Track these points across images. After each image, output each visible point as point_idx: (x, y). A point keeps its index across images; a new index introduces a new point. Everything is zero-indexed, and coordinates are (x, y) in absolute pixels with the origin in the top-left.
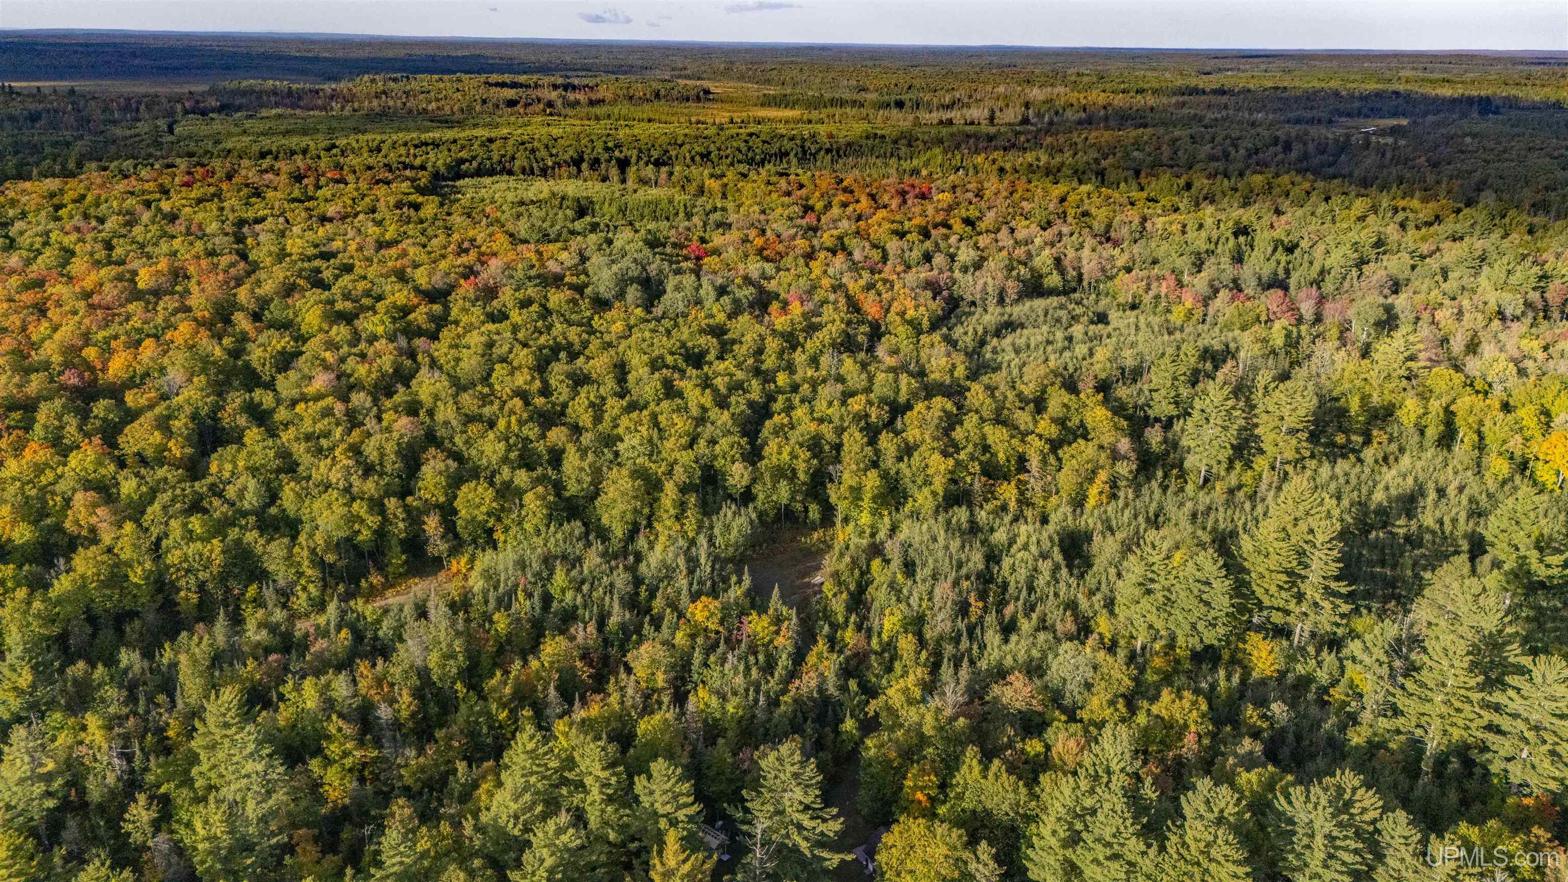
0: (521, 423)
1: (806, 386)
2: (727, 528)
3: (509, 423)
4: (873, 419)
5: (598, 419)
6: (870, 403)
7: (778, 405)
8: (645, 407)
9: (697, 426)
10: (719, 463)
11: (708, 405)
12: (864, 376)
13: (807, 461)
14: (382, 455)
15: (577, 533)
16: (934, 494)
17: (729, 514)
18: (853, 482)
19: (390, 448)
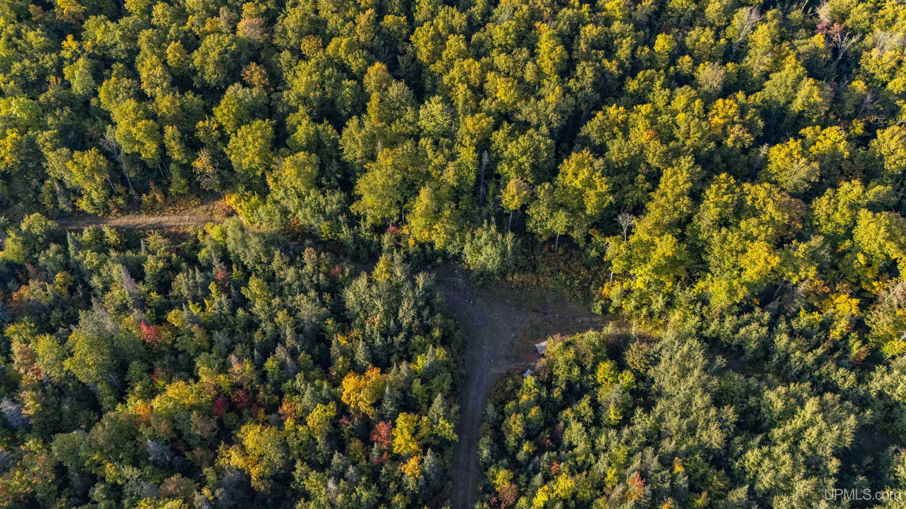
0: (351, 47)
1: (687, 58)
2: (479, 251)
3: (339, 46)
4: (729, 142)
5: (436, 55)
6: (743, 110)
7: (632, 85)
8: (486, 54)
9: (519, 99)
10: (503, 168)
11: (547, 71)
12: (767, 60)
13: (600, 195)
14: (204, 62)
15: (328, 209)
16: (731, 291)
17: (485, 236)
18: (646, 237)
19: (214, 55)
